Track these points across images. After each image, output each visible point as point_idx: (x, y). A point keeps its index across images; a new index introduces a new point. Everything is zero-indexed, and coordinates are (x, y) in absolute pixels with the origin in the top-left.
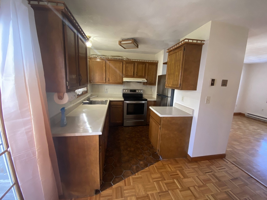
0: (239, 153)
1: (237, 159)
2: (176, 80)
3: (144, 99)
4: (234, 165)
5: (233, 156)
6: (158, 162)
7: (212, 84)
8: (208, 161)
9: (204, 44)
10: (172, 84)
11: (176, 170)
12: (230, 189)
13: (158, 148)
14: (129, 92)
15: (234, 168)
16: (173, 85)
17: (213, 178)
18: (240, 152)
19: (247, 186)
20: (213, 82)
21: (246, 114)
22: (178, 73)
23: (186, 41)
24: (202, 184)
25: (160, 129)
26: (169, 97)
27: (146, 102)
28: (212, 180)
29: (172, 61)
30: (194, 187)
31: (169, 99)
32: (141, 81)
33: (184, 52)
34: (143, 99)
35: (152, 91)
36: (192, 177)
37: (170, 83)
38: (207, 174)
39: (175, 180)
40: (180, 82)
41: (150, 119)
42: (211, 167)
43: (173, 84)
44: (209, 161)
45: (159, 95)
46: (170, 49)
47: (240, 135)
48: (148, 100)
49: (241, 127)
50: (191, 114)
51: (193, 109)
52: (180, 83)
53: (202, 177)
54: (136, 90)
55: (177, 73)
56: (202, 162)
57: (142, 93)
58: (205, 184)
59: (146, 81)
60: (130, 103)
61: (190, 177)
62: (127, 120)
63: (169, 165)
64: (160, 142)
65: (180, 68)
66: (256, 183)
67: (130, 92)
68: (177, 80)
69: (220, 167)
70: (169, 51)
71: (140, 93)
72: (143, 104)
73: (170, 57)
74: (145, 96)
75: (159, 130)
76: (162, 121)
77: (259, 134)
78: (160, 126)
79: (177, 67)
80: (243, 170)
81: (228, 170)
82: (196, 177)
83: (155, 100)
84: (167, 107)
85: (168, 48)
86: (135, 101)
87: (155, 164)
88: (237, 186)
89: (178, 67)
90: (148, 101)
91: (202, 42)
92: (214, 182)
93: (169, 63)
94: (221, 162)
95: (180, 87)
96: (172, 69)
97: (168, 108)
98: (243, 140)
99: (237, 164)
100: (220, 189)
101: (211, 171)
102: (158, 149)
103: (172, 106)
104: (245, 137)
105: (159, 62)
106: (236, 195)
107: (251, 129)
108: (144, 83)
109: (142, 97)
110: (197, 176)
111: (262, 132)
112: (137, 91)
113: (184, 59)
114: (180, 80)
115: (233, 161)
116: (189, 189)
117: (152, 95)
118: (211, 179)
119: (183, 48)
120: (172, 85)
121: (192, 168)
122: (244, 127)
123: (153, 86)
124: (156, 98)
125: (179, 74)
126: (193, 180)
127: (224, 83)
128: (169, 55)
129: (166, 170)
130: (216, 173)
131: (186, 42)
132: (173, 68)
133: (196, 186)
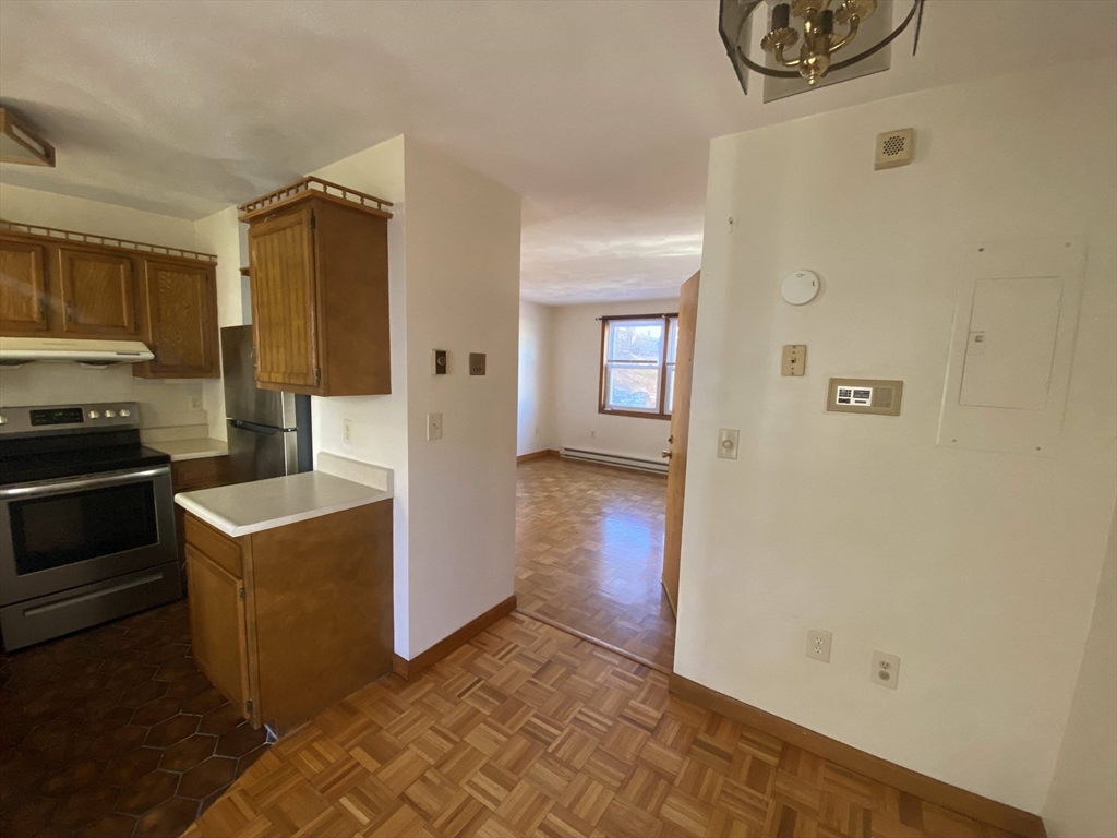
0: (549, 577)
1: (548, 597)
2: (299, 353)
3: (150, 454)
4: (539, 621)
5: (537, 592)
6: (257, 763)
7: (441, 369)
8: (467, 645)
9: (391, 216)
10: (282, 369)
11: (348, 751)
12: (532, 713)
13: (247, 695)
14: (25, 427)
15: (541, 631)
16: (291, 373)
17: (484, 699)
18: (552, 574)
19: (574, 673)
20: (441, 363)
21: (562, 452)
22: (302, 322)
23: (312, 185)
24: (451, 746)
25: (243, 596)
26: (287, 430)
27: (166, 469)
28: (481, 709)
29: (270, 266)
30: (423, 778)
31: (290, 441)
32: (113, 355)
33: (313, 235)
34: (146, 454)
35: (205, 407)
36: (412, 742)
37: (275, 369)
38: (463, 698)
39: (344, 801)
40: (314, 362)
41: (189, 559)
42: (479, 662)
43: (289, 371)
44: (471, 644)
45: (240, 427)
46: (251, 208)
47: (550, 517)
48: (177, 457)
49: (552, 492)
50: (385, 489)
51: (391, 468)
52: (318, 367)
53: (448, 721)
54: (79, 411)
55: (297, 323)
56: (449, 658)
57: (134, 423)
58: (457, 739)
59: (150, 355)
60: (33, 494)
61: (407, 747)
62: (26, 605)
63: (315, 745)
64: (253, 660)
65: (308, 301)
66: (595, 653)
67: (34, 423)
68: (303, 351)
69: (503, 649)
70: (252, 214)
71: (115, 423)
72: (147, 483)
73: (258, 244)
74: (154, 440)
75: (240, 604)
76: (248, 559)
77: (592, 501)
78: (239, 584)
79: (293, 296)
80: (562, 625)
81: (524, 649)
82: (430, 732)
83: (223, 450)
84: (287, 477)
85: (246, 202)
86: (78, 479)
87: (237, 786)
88: (553, 690)
89: (300, 293)
90: (176, 466)
91: (383, 207)
92: (488, 713)
93: (259, 274)
94: (506, 630)
95: (318, 381)
96: (276, 302)
97: (288, 481)
98: (559, 530)
99: (548, 615)
100: (505, 728)
101: (476, 678)
102: (246, 698)
103: (310, 468)
104: (562, 519)
105: (219, 261)
106: (551, 720)
107: (575, 491)
108: (138, 368)
109: (138, 445)
110: (432, 728)
111: (597, 494)
112: (93, 415)
113: (318, 265)
114: (314, 355)
115: (538, 611)
116: (404, 798)
117: (206, 425)
118: (477, 706)
119: (305, 215)
120: (284, 373)
121: (413, 704)
122: (558, 490)
123: (204, 382)
124: (226, 440)
125: (305, 324)
126: (419, 752)
127: (478, 364)
128: (253, 236)
129: (301, 778)
130: (491, 675)
131: (313, 190)
132: (279, 297)
133: (429, 767)
